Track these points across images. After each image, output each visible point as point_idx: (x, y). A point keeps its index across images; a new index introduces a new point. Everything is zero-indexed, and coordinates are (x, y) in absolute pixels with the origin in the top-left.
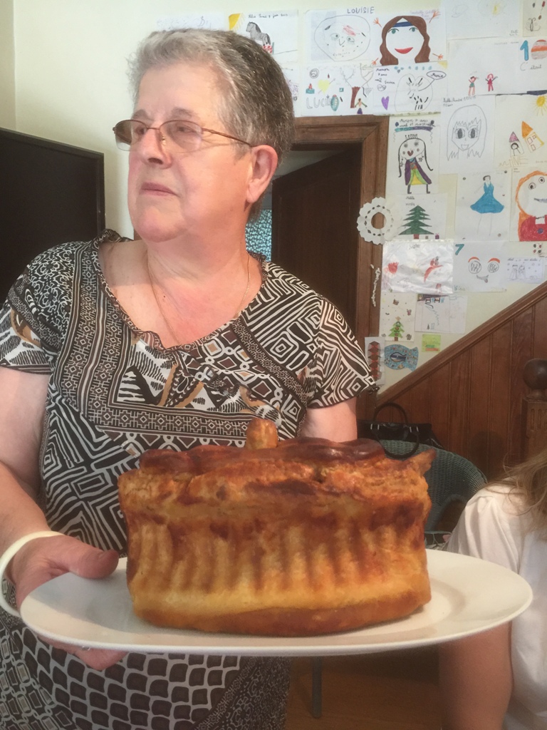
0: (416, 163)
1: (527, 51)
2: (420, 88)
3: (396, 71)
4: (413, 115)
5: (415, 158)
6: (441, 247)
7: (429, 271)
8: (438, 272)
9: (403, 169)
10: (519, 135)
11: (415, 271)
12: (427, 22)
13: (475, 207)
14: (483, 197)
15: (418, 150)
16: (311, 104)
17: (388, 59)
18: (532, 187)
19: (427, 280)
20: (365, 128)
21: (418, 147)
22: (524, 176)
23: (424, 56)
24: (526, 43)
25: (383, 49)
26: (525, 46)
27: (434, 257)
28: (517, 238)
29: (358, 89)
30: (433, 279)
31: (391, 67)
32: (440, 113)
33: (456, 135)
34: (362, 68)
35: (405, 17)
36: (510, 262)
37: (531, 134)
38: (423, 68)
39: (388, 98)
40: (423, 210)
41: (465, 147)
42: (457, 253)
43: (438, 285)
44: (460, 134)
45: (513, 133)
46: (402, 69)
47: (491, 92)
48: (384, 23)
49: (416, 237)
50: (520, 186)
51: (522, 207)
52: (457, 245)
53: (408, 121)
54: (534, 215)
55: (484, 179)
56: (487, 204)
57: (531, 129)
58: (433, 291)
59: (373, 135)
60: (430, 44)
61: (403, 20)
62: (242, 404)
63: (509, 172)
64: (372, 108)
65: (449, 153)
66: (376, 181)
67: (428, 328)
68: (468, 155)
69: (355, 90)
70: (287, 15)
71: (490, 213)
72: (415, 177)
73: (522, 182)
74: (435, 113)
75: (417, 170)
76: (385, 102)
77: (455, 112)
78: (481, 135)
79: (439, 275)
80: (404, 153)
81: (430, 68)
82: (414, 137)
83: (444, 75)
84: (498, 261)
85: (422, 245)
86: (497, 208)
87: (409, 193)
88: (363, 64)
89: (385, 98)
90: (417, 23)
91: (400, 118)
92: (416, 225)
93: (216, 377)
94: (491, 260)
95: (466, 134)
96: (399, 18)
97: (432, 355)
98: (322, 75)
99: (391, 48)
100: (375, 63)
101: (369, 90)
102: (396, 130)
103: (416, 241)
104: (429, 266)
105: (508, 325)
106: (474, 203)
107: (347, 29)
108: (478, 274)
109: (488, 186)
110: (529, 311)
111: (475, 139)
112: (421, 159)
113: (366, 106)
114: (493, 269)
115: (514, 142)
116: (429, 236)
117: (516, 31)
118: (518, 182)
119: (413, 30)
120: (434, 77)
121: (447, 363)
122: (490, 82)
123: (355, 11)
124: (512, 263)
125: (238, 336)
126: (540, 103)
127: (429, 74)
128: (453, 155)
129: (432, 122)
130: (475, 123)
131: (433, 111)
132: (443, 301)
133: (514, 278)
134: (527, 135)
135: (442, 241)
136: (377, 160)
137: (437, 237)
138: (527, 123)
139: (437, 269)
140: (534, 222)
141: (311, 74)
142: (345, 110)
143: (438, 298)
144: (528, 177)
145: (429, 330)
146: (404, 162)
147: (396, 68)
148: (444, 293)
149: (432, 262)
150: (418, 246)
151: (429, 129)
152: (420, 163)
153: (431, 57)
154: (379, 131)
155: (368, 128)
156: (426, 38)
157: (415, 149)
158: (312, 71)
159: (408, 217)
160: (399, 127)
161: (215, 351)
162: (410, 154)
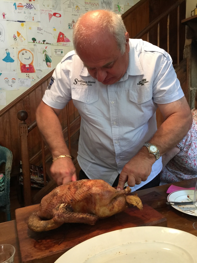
1: (16, 6)
10: (17, 36)
13: (4, 60)
18: (23, 54)
24: (15, 3)
28: (20, 71)
36: (19, 80)
37: (20, 36)
45: (14, 35)
47: (5, 19)
54: (25, 64)
55: (6, 50)
56: (8, 59)
63: (15, 48)
71: (10, 63)
73: (19, 52)
78: (3, 34)
84: (15, 79)
86: (12, 61)
94: (12, 79)
105: (21, 101)
106: (3, 59)
108: (9, 84)
109: (8, 53)
114: (14, 82)
115: (15, 38)
122: (4, 16)
126: (22, 25)
130: (0, 30)
133: (21, 85)
138: (19, 32)
140: (25, 66)
144: (21, 50)
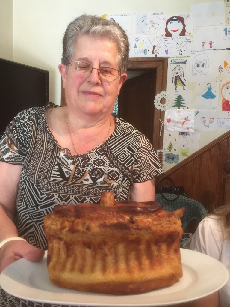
0: (179, 77)
1: (226, 32)
2: (182, 46)
3: (171, 39)
4: (178, 57)
5: (179, 75)
6: (189, 112)
7: (184, 122)
8: (188, 123)
9: (174, 80)
10: (223, 67)
11: (178, 122)
12: (185, 19)
13: (204, 96)
14: (207, 92)
15: (180, 72)
16: (136, 52)
17: (168, 34)
18: (228, 88)
19: (183, 126)
20: (158, 62)
21: (180, 71)
22: (225, 83)
23: (183, 33)
24: (226, 28)
25: (166, 30)
26: (226, 30)
27: (186, 117)
28: (221, 109)
29: (155, 46)
30: (186, 126)
31: (169, 38)
32: (189, 57)
33: (196, 66)
34: (157, 38)
35: (175, 17)
36: (218, 119)
37: (227, 66)
38: (183, 38)
39: (168, 50)
40: (182, 97)
41: (200, 71)
42: (196, 115)
43: (188, 129)
44: (198, 66)
45: (220, 66)
46: (174, 38)
47: (211, 48)
48: (167, 19)
49: (179, 108)
50: (223, 88)
51: (223, 96)
52: (196, 112)
53: (176, 60)
54: (228, 100)
55: (208, 84)
56: (209, 95)
57: (228, 64)
58: (186, 131)
59: (161, 65)
60: (186, 28)
61: (175, 18)
62: (105, 182)
63: (218, 81)
64: (161, 54)
65: (193, 74)
66: (162, 85)
67: (183, 146)
68: (201, 74)
69: (154, 47)
70: (126, 15)
71: (210, 99)
72: (179, 83)
73: (224, 86)
74: (188, 57)
75: (179, 80)
76: (167, 52)
77: (196, 56)
78: (207, 66)
79: (188, 124)
80: (174, 73)
81: (186, 38)
82: (179, 66)
83: (191, 41)
84: (213, 119)
85: (181, 112)
86: (213, 96)
87: (176, 89)
88: (158, 36)
89: (167, 50)
90: (181, 20)
91: (173, 59)
92: (179, 103)
93: (94, 169)
94: (211, 118)
95: (201, 65)
96: (173, 17)
97: (185, 158)
98: (141, 40)
99: (170, 30)
100: (163, 35)
101: (160, 47)
102: (171, 64)
103: (179, 110)
104: (184, 120)
105: (217, 145)
106: (203, 94)
107: (151, 21)
108: (205, 124)
109: (209, 87)
110: (226, 140)
111: (204, 68)
112: (181, 76)
113: (159, 53)
114: (211, 122)
115: (220, 69)
116: (184, 108)
117: (222, 24)
118: (222, 86)
119: (179, 22)
120: (187, 42)
121: (191, 161)
122: (211, 44)
123: (155, 14)
124: (219, 120)
125: (104, 151)
127: (185, 41)
128: (195, 74)
129: (186, 61)
130: (204, 61)
131: (187, 56)
132: (190, 135)
133: (220, 126)
134: (226, 66)
135: (190, 110)
136: (163, 75)
137: (188, 108)
138: (226, 61)
139: (187, 122)
140: (229, 103)
141: (136, 40)
142: (150, 55)
143: (188, 134)
144: (226, 84)
145: (184, 147)
146: (174, 77)
147: (171, 38)
148: (190, 132)
149: (185, 119)
150: (179, 112)
151: (185, 63)
152: (181, 77)
153: (186, 33)
154: (164, 64)
155: (160, 62)
156: (184, 26)
157: (179, 71)
158: (136, 38)
159: (175, 100)
160: (172, 62)
161: (94, 157)
162: (177, 73)
